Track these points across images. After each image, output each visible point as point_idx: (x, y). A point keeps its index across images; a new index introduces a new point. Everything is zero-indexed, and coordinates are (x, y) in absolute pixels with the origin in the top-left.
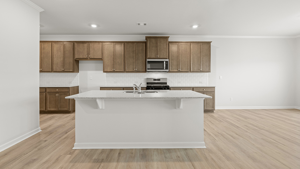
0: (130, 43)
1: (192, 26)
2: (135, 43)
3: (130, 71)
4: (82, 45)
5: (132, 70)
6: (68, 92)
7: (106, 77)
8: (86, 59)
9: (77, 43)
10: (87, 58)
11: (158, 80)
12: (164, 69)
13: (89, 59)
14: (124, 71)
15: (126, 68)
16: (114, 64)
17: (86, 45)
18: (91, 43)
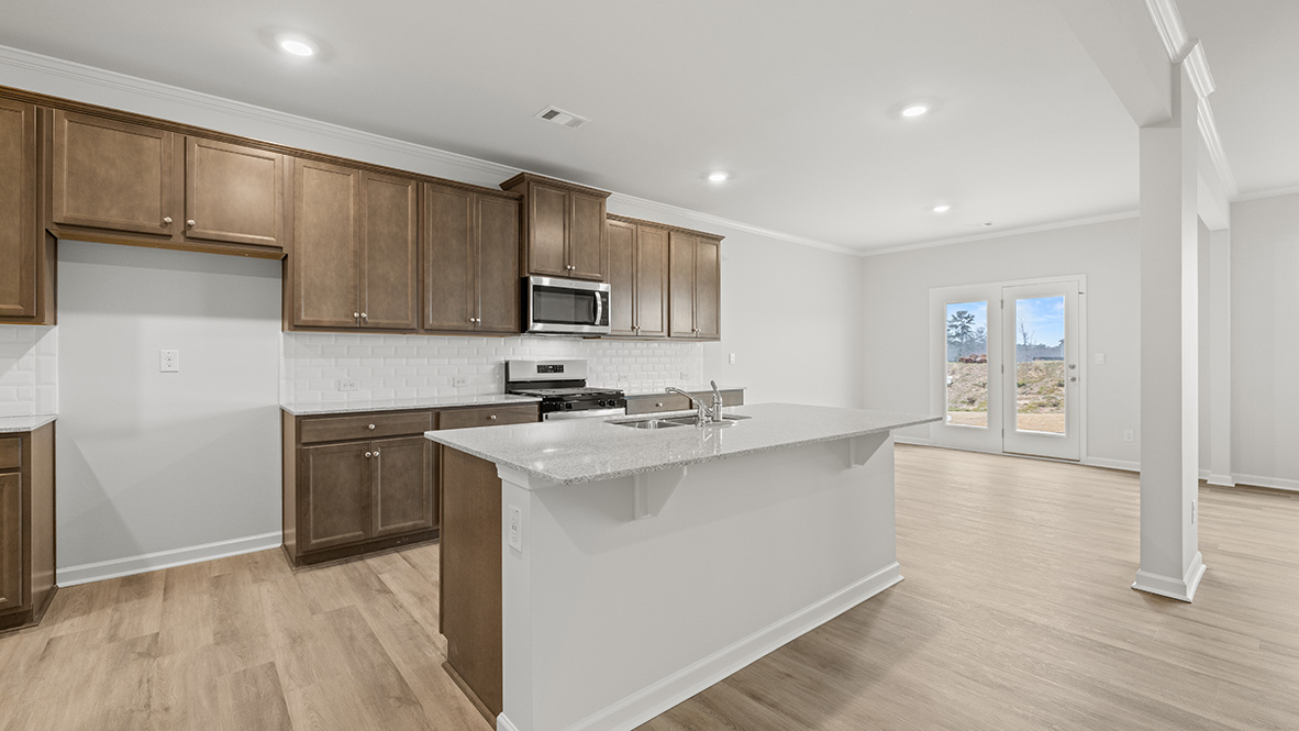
0: (448, 190)
1: (705, 176)
2: (471, 194)
3: (446, 324)
4: (120, 136)
5: (455, 324)
6: (16, 469)
7: (287, 355)
8: (157, 238)
9: (77, 116)
10: (166, 232)
11: (555, 371)
12: (593, 324)
13: (179, 239)
14: (421, 327)
15: (430, 310)
16: (357, 288)
17: (151, 144)
18: (205, 141)
